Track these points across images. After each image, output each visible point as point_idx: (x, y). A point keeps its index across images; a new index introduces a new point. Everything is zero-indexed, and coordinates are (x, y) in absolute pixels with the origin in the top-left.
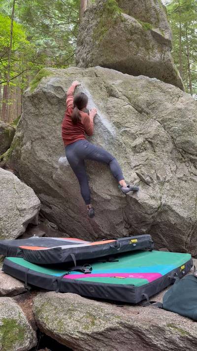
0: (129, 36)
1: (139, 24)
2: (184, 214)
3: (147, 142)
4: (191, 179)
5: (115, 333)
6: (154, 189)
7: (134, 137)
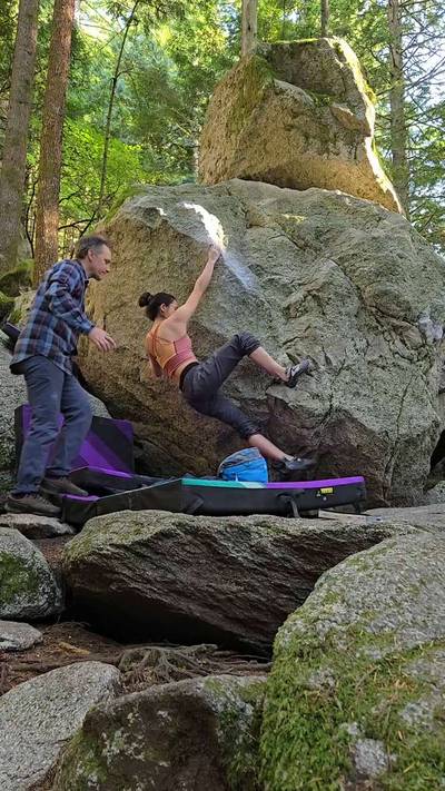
0: (289, 120)
1: (308, 98)
2: (374, 425)
3: (310, 297)
4: (394, 365)
5: (170, 543)
6: (318, 381)
7: (287, 290)
